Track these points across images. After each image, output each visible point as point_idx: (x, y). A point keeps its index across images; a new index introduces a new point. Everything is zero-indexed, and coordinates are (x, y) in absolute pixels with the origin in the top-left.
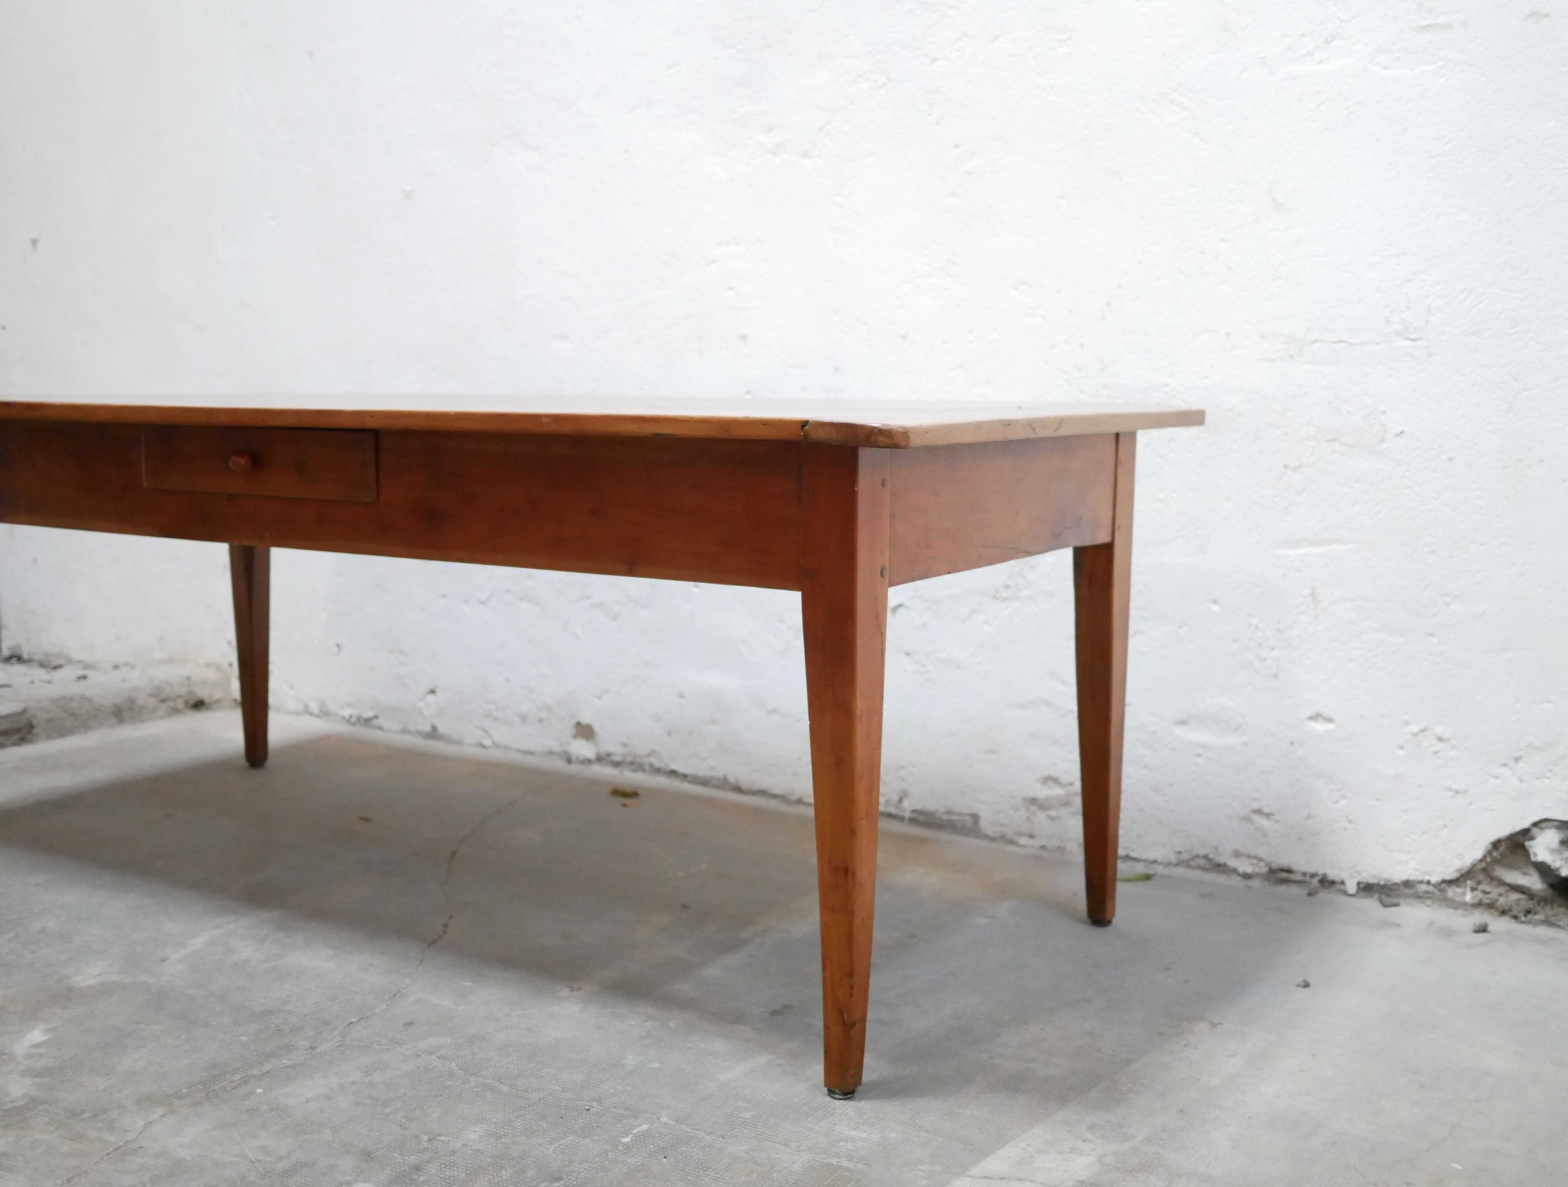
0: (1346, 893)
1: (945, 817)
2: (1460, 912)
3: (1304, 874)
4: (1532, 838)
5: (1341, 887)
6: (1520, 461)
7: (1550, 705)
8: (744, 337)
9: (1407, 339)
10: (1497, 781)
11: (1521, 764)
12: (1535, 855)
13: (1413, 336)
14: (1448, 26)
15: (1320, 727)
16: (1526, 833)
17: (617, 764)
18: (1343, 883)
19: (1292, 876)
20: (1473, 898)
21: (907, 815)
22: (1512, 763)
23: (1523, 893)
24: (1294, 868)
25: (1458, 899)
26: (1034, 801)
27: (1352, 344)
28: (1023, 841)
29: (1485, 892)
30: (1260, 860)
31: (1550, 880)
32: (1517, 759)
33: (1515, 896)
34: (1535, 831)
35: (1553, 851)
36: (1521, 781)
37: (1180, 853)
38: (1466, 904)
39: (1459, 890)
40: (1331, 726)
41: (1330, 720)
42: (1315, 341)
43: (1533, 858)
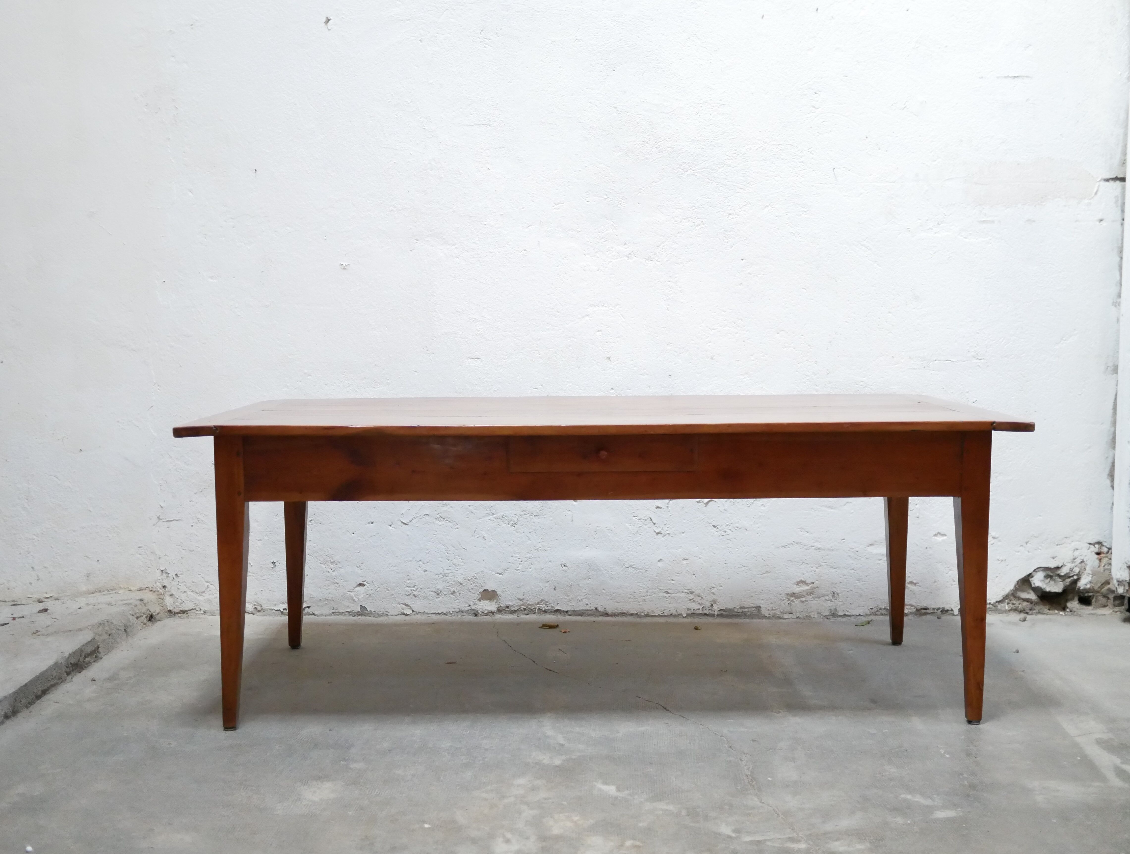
0: (954, 615)
1: (741, 610)
2: (1004, 615)
3: (934, 609)
4: (1032, 577)
5: (951, 612)
6: (1027, 412)
7: (1040, 517)
8: (609, 358)
9: (978, 359)
10: (1019, 554)
11: (1028, 544)
12: (1034, 584)
13: (980, 358)
14: (993, 222)
15: (940, 539)
16: (1030, 575)
17: (513, 612)
18: (952, 610)
19: (928, 611)
20: (1008, 607)
21: (716, 613)
22: (1025, 544)
23: (1028, 602)
24: (929, 607)
25: (1003, 609)
26: (793, 594)
27: (952, 361)
28: (786, 616)
29: (1013, 604)
30: (912, 606)
31: (1039, 594)
32: (1027, 543)
33: (1025, 604)
34: (1034, 574)
35: (1043, 581)
36: (1029, 552)
37: (872, 609)
38: (1006, 611)
39: (1003, 605)
40: (945, 538)
41: (944, 535)
42: (935, 360)
43: (1033, 586)
